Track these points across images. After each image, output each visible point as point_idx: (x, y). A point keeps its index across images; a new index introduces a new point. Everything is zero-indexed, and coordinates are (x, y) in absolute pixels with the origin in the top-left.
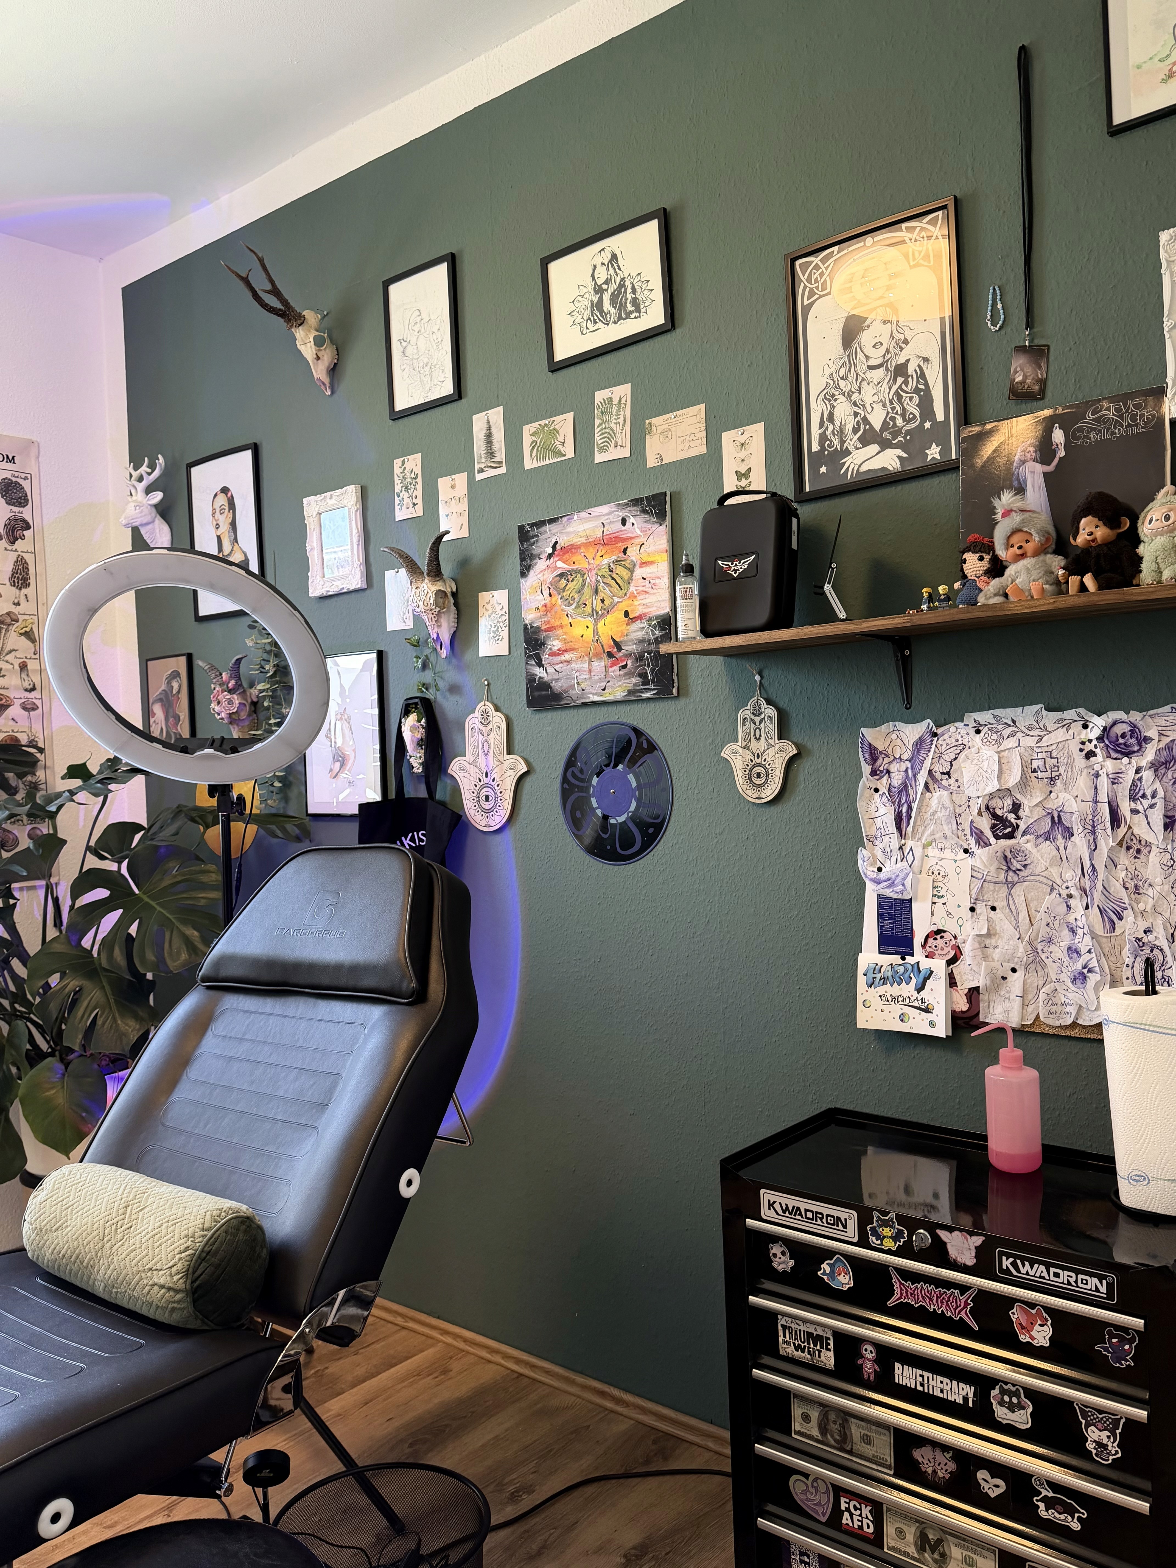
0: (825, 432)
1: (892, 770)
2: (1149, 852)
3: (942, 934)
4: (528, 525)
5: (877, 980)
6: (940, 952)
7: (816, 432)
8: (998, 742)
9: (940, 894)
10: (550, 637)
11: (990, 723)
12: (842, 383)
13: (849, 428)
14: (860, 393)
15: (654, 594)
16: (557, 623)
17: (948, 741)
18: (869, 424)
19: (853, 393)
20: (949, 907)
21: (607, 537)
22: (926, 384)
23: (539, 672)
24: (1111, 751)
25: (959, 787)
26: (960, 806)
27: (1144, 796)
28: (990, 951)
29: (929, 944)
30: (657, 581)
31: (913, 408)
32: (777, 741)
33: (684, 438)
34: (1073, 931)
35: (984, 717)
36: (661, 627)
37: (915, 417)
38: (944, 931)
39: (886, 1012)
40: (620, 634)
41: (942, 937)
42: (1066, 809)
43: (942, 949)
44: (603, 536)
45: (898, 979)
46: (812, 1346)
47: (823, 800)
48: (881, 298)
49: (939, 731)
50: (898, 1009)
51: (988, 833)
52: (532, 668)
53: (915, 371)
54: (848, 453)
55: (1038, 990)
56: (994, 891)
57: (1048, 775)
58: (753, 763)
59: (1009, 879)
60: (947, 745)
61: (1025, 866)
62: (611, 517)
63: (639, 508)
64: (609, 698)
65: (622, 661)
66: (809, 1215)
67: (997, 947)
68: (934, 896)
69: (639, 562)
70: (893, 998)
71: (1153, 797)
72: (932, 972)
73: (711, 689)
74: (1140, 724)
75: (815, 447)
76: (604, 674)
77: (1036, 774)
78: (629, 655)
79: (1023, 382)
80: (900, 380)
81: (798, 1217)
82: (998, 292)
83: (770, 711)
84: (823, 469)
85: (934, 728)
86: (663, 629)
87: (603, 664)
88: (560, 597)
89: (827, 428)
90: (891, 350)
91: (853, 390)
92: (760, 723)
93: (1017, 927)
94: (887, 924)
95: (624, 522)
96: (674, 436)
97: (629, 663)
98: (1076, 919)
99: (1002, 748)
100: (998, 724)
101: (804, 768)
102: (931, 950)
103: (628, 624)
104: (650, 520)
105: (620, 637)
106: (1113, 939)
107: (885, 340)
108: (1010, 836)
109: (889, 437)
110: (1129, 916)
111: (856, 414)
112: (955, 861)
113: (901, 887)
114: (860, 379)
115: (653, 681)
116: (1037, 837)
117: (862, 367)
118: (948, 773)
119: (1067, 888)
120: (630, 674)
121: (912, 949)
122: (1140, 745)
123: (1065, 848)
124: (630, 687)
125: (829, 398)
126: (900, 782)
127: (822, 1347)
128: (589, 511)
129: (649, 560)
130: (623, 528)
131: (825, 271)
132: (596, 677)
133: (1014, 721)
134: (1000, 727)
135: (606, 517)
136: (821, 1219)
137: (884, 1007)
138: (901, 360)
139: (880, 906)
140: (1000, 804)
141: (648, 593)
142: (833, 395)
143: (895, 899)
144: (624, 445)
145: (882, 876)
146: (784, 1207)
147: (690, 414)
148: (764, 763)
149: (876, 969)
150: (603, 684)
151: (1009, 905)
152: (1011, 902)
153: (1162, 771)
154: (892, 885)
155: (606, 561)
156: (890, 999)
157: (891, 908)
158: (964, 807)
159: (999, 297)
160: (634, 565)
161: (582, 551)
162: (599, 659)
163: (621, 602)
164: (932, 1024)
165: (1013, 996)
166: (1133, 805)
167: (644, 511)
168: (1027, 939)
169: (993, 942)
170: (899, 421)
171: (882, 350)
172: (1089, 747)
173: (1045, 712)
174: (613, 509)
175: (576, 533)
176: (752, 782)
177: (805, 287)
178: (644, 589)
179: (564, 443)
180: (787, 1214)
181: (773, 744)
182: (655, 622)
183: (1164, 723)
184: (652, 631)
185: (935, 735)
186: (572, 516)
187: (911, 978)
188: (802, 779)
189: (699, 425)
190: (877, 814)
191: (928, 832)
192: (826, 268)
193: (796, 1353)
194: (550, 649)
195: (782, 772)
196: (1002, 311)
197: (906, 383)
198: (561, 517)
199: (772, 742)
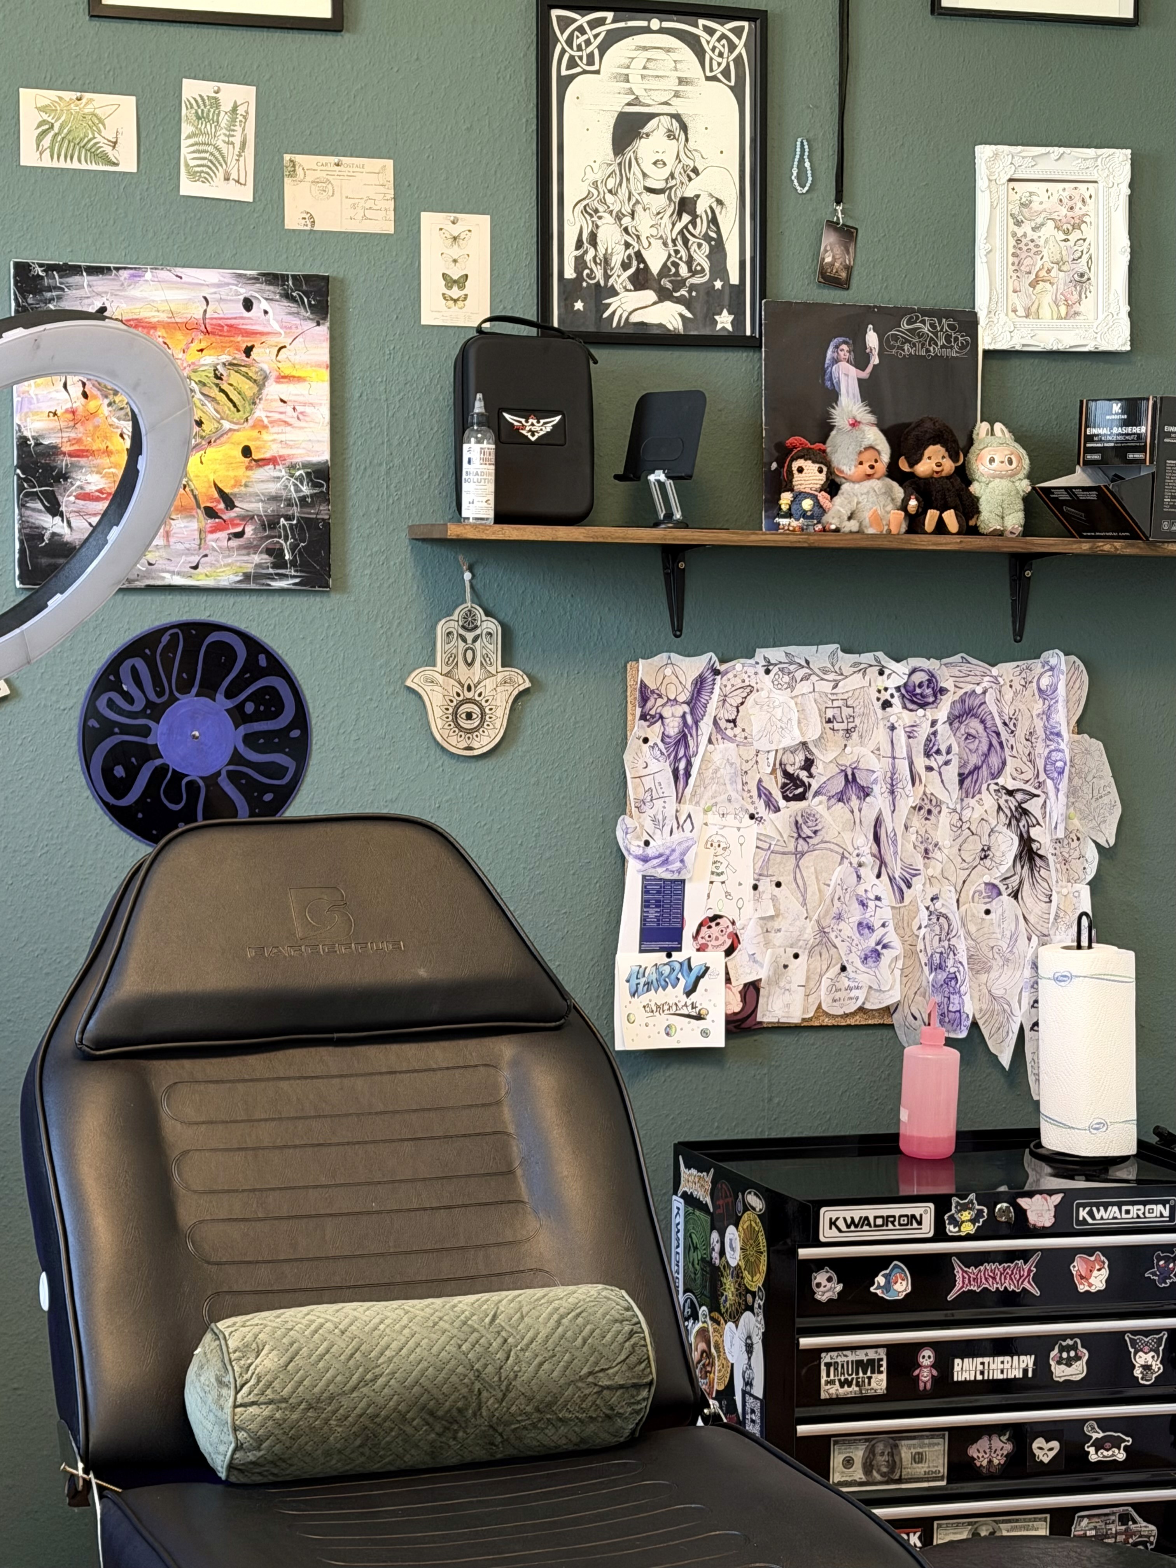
0: (582, 256)
1: (665, 715)
2: (940, 812)
3: (718, 920)
4: (41, 265)
5: (641, 987)
6: (714, 943)
7: (570, 253)
8: (791, 687)
9: (719, 871)
10: (81, 467)
11: (780, 663)
12: (609, 198)
13: (616, 260)
14: (633, 218)
15: (301, 428)
16: (98, 445)
17: (733, 681)
18: (644, 262)
19: (624, 216)
20: (729, 887)
21: (214, 322)
22: (718, 232)
23: (52, 525)
24: (907, 702)
25: (746, 738)
26: (747, 761)
27: (938, 752)
28: (772, 934)
29: (702, 934)
30: (308, 410)
31: (701, 258)
32: (500, 669)
33: (357, 201)
34: (863, 904)
35: (776, 654)
36: (311, 480)
37: (703, 270)
38: (720, 917)
39: (651, 1025)
40: (232, 482)
41: (718, 924)
42: (861, 766)
43: (717, 939)
44: (204, 318)
45: (663, 983)
46: (861, 1374)
47: (558, 753)
48: (666, 103)
49: (722, 668)
50: (663, 1020)
51: (777, 795)
52: (36, 515)
53: (706, 212)
54: (614, 293)
55: (821, 976)
56: (780, 863)
57: (844, 726)
58: (461, 698)
59: (799, 849)
60: (733, 685)
61: (815, 832)
62: (223, 291)
63: (279, 290)
64: (210, 583)
65: (235, 525)
66: (879, 1222)
67: (779, 930)
68: (713, 873)
69: (274, 374)
70: (658, 1007)
71: (948, 752)
72: (707, 969)
73: (386, 585)
74: (937, 673)
75: (570, 273)
76: (198, 542)
77: (830, 725)
78: (248, 518)
79: (832, 264)
80: (686, 218)
81: (866, 1228)
82: (806, 147)
83: (490, 625)
84: (579, 305)
85: (717, 664)
86: (315, 485)
87: (194, 525)
88: (106, 401)
89: (586, 252)
90: (676, 175)
91: (623, 211)
92: (475, 640)
93: (804, 904)
94: (653, 913)
95: (248, 304)
96: (337, 194)
97: (249, 530)
98: (866, 891)
99: (795, 693)
100: (791, 664)
101: (535, 706)
102: (703, 941)
103: (248, 468)
104: (298, 313)
105: (234, 486)
106: (902, 910)
107: (670, 160)
108: (801, 797)
109: (669, 286)
110: (918, 883)
111: (627, 245)
112: (739, 829)
113: (678, 865)
114: (633, 201)
115: (293, 563)
116: (829, 798)
117: (637, 186)
118: (734, 721)
119: (858, 855)
120: (250, 548)
121: (680, 943)
122: (935, 696)
123: (860, 810)
124: (250, 568)
125: (590, 212)
126: (676, 730)
127: (873, 1372)
128: (179, 271)
129: (294, 373)
130: (246, 314)
131: (592, 39)
132: (180, 547)
133: (807, 662)
134: (792, 668)
135: (214, 290)
136: (893, 1223)
137: (648, 1020)
138: (689, 193)
139: (645, 891)
140: (791, 761)
141: (290, 425)
142: (596, 211)
143: (665, 880)
144: (242, 181)
145: (650, 851)
146: (849, 1221)
147: (367, 169)
148: (477, 698)
149: (640, 972)
150: (194, 559)
151: (795, 879)
152: (798, 876)
153: (956, 725)
154: (666, 862)
155: (209, 359)
156: (654, 1009)
157: (659, 892)
158: (751, 763)
159: (806, 154)
160: (266, 378)
161: (160, 334)
162: (187, 517)
163: (238, 430)
164: (705, 1033)
165: (794, 987)
166: (928, 762)
167: (288, 296)
168: (816, 917)
169: (776, 925)
170: (684, 270)
171: (665, 172)
172: (886, 696)
173: (840, 653)
174: (227, 280)
175: (150, 303)
176: (458, 725)
177: (563, 51)
178: (282, 417)
179: (115, 143)
180: (853, 1228)
181: (494, 672)
182: (301, 472)
183: (958, 674)
184: (295, 485)
185: (717, 672)
186: (140, 272)
187: (678, 979)
188: (529, 722)
189: (382, 189)
190: (647, 771)
191: (709, 793)
192: (596, 36)
193: (841, 1391)
194: (81, 488)
195: (507, 711)
196: (809, 172)
197: (693, 223)
198: (118, 269)
199: (492, 670)
